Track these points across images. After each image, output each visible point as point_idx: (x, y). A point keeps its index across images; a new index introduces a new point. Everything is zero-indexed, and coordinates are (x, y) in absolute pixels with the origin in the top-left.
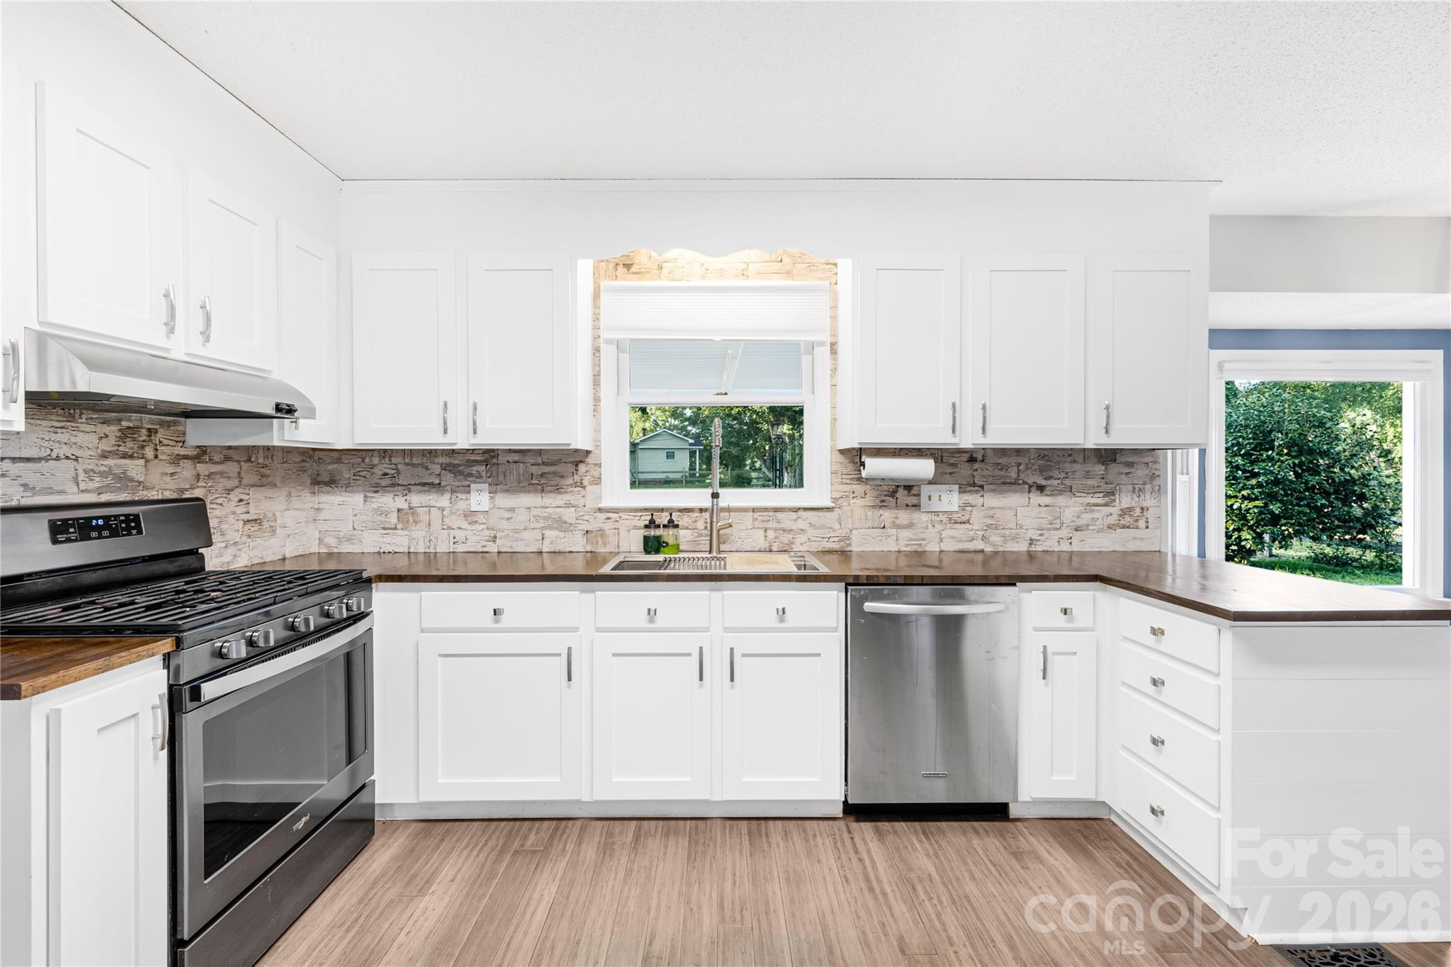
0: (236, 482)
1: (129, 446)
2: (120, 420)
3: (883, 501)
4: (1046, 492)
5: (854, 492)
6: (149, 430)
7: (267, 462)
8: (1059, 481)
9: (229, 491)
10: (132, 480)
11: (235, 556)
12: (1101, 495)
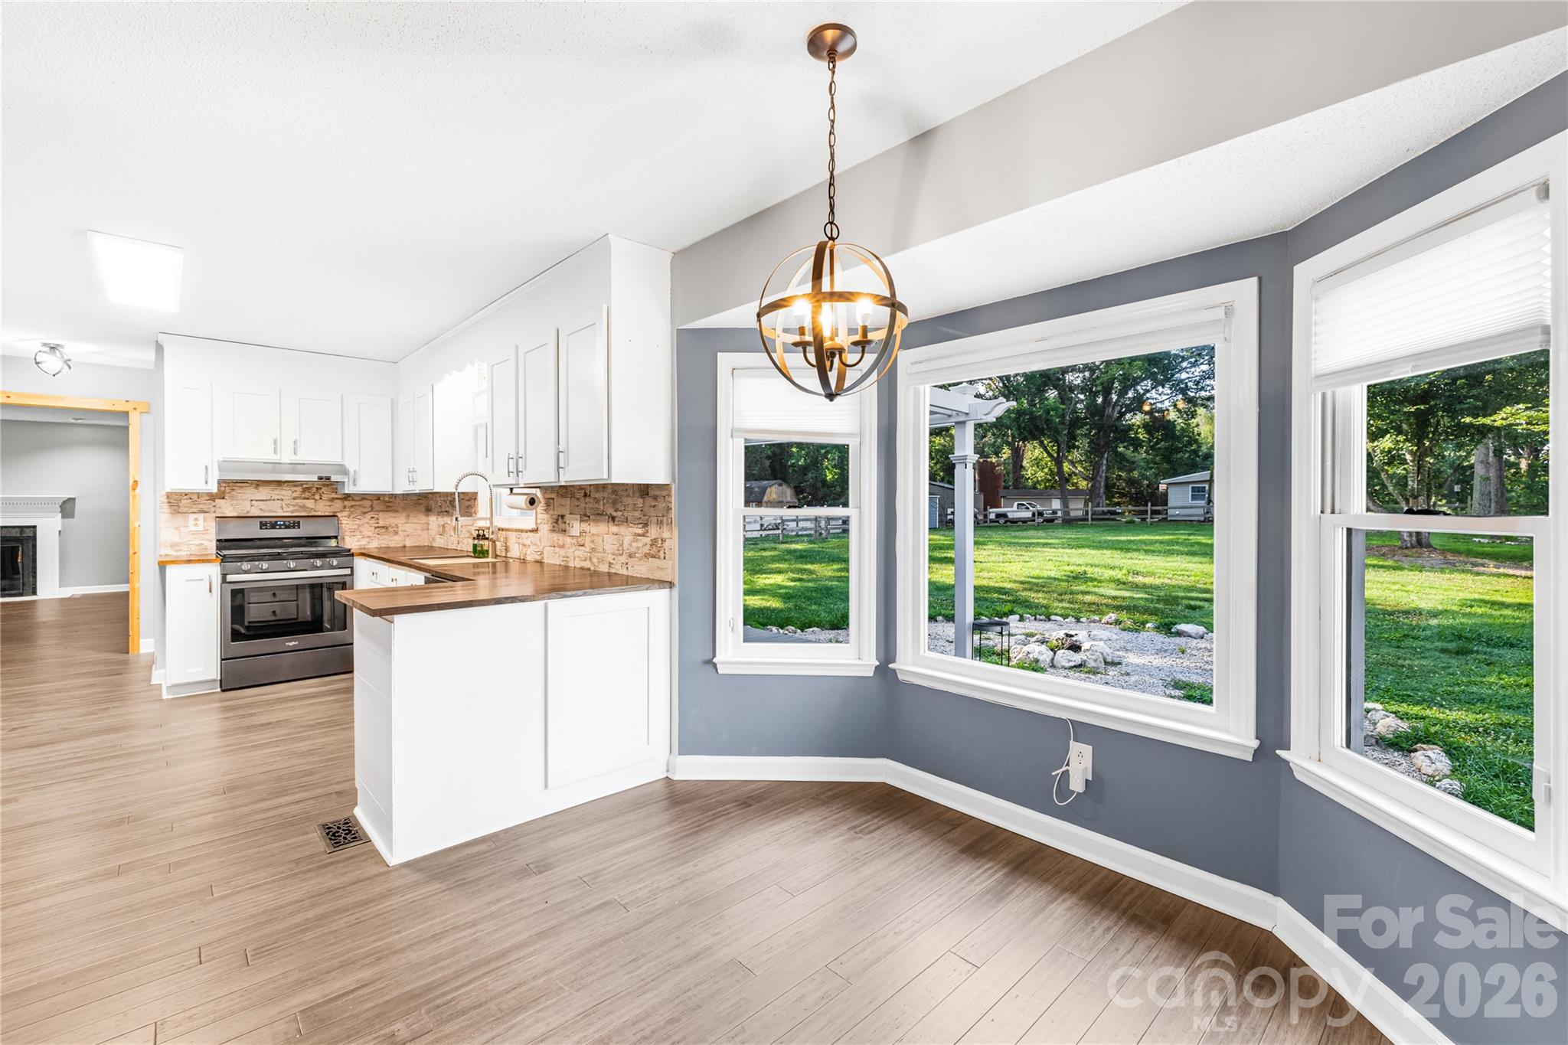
0: (370, 509)
1: (307, 494)
2: (302, 485)
4: (616, 523)
6: (317, 488)
7: (391, 500)
8: (621, 513)
9: (365, 513)
10: (308, 508)
11: (369, 542)
12: (641, 526)
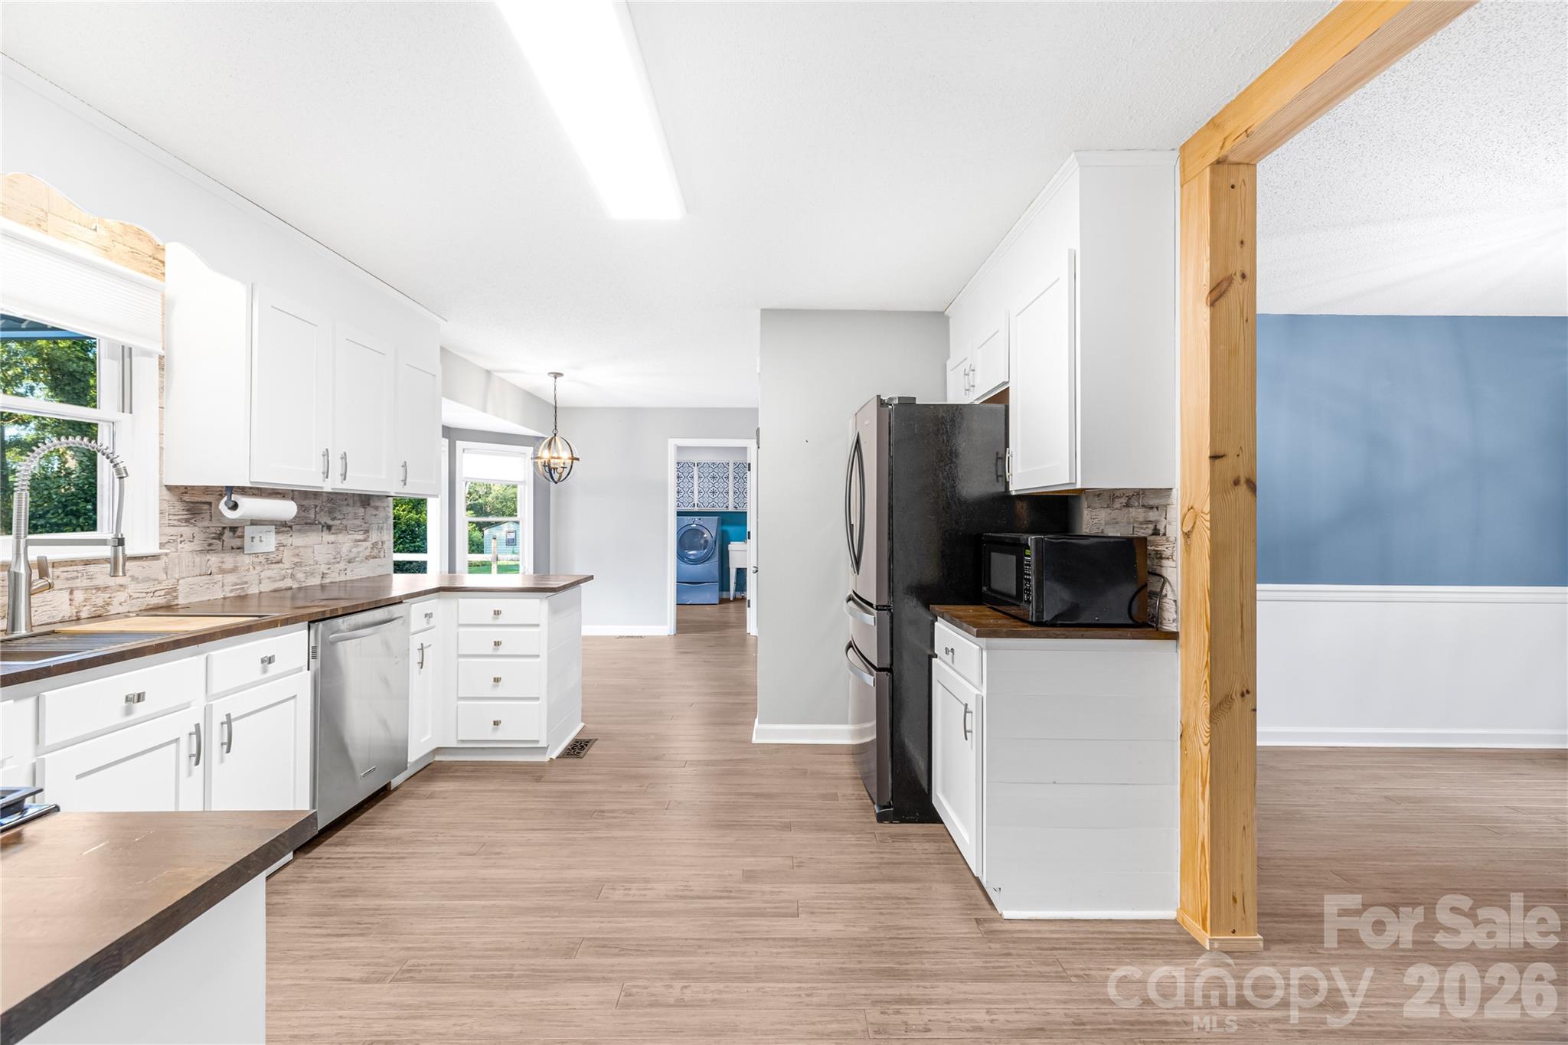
3: (210, 545)
4: (333, 531)
5: (182, 536)
8: (339, 522)
12: (362, 532)
